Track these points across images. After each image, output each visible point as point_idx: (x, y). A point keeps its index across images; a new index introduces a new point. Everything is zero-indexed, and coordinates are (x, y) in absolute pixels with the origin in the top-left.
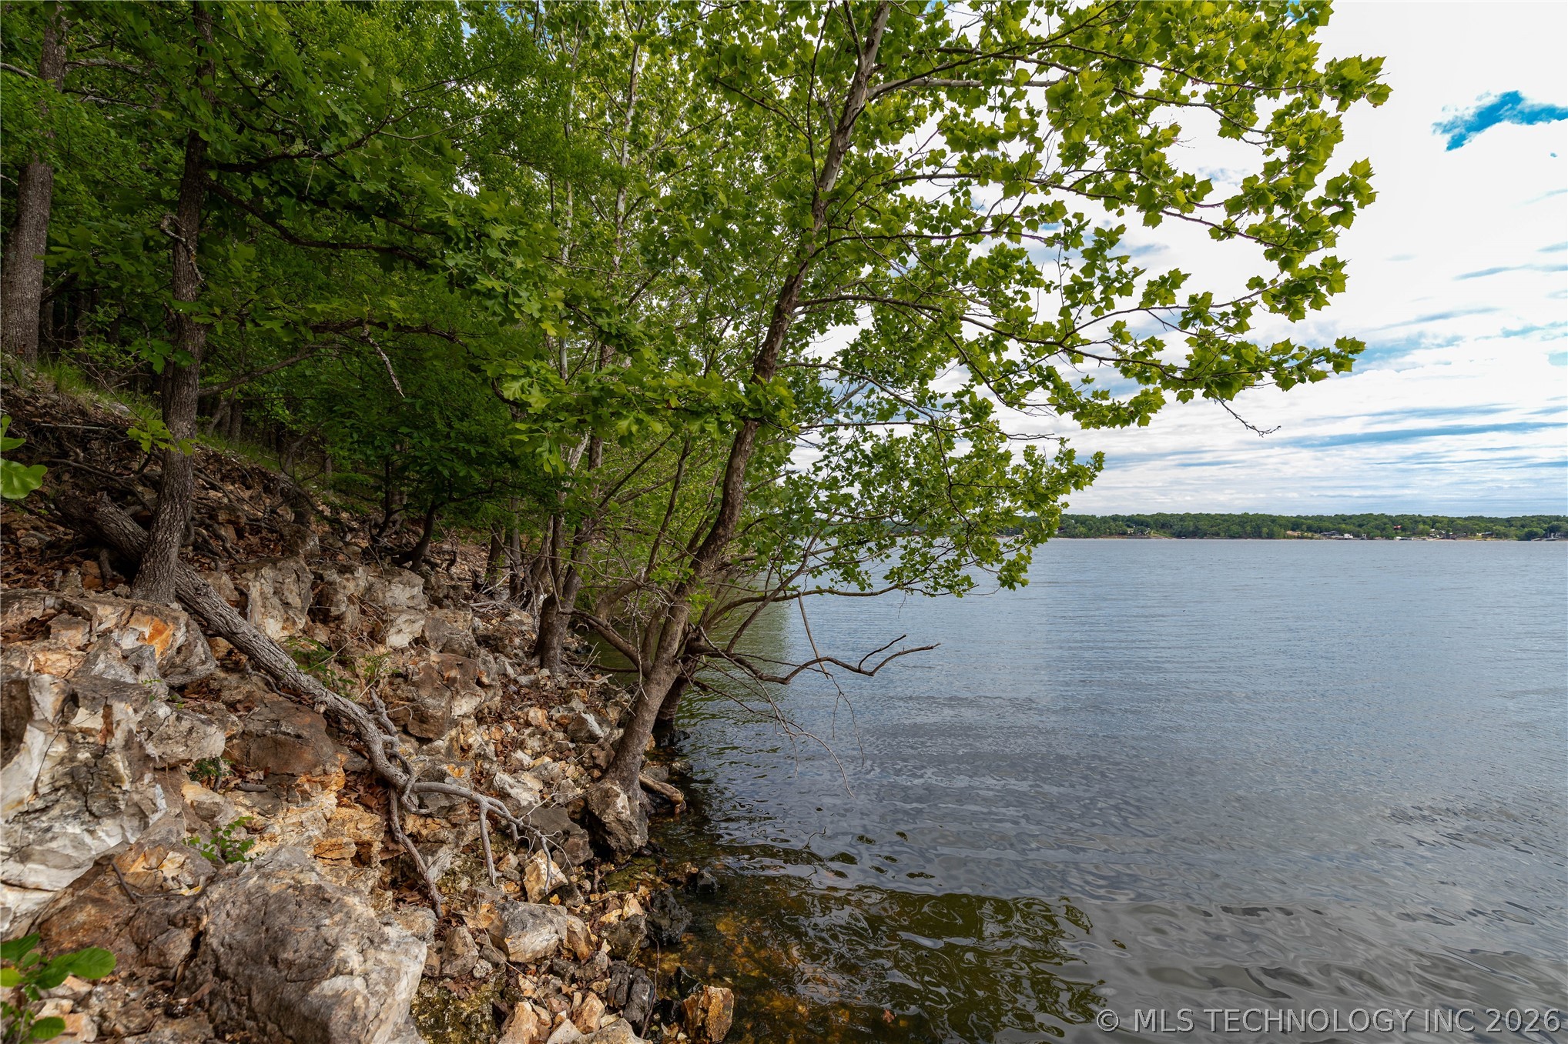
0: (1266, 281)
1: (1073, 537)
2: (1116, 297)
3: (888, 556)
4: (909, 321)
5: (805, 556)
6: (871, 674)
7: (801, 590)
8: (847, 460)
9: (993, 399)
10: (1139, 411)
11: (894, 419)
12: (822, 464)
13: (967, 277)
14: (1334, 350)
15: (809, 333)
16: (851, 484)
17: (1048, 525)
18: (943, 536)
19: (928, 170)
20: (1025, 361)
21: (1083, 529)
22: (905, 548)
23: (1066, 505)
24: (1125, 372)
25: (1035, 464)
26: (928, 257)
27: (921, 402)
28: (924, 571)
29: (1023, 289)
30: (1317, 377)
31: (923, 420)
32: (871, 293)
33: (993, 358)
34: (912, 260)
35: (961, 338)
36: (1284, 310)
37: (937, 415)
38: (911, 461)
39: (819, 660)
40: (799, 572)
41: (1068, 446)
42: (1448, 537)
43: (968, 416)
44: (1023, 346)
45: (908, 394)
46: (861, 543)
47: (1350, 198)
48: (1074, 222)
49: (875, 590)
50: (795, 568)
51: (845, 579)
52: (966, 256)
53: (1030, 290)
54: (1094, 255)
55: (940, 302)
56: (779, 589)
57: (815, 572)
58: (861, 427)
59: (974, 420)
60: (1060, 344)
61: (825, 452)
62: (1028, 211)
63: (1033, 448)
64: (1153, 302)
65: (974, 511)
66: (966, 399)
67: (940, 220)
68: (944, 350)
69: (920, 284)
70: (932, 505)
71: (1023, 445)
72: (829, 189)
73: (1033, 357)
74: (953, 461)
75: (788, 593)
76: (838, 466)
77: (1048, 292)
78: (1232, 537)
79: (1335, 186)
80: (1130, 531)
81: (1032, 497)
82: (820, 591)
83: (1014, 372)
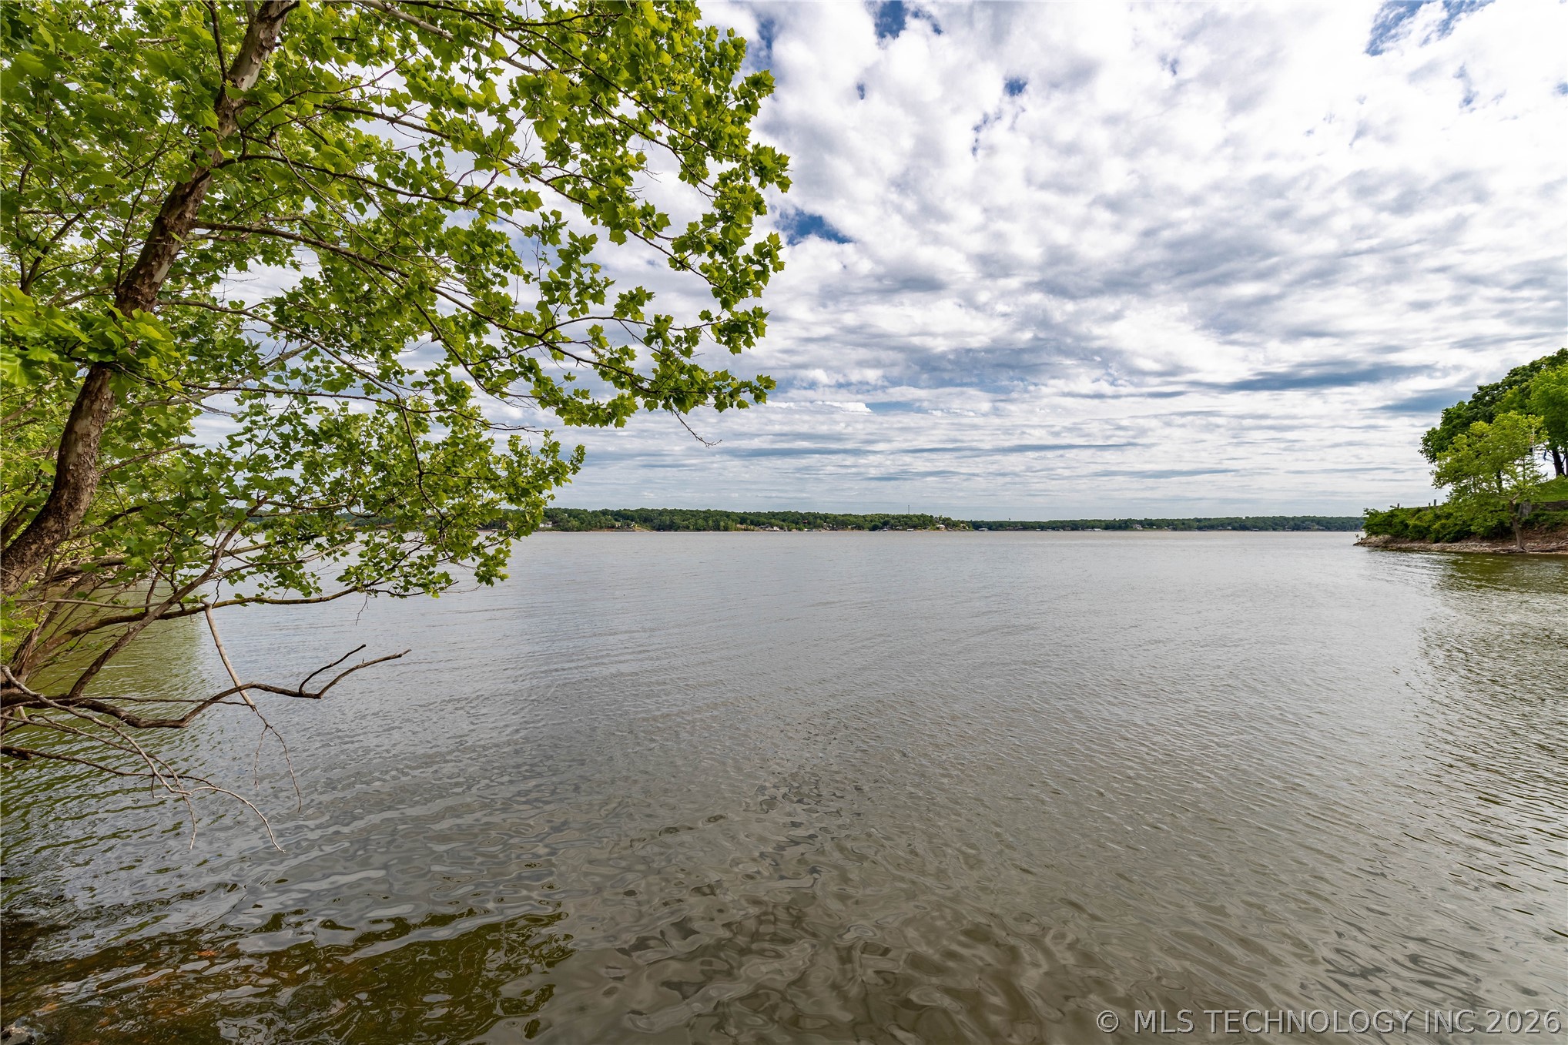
0: (714, 316)
1: (566, 530)
2: (590, 303)
3: (344, 554)
4: (371, 280)
5: (214, 557)
6: (317, 696)
7: (210, 600)
8: (281, 435)
9: (471, 383)
10: (615, 414)
11: (348, 391)
12: (242, 438)
13: (442, 246)
14: (755, 383)
15: (222, 265)
16: (290, 465)
17: (532, 516)
18: (416, 529)
19: (390, 112)
20: (505, 349)
21: (575, 523)
22: (367, 543)
23: (553, 497)
24: (603, 374)
25: (520, 455)
26: (393, 213)
27: (385, 375)
28: (392, 570)
29: (502, 272)
30: (741, 405)
31: (385, 396)
32: (317, 238)
33: (473, 340)
34: (373, 213)
35: (434, 311)
36: (727, 343)
37: (403, 394)
38: (375, 442)
39: (238, 689)
40: (205, 577)
41: (554, 438)
42: (833, 529)
43: (443, 397)
44: (504, 333)
45: (369, 364)
46: (307, 539)
47: (767, 261)
48: (552, 219)
49: (324, 596)
50: (199, 572)
51: (280, 584)
52: (441, 222)
53: (508, 275)
54: (569, 257)
55: (408, 266)
56: (170, 602)
57: (232, 576)
58: (301, 396)
59: (449, 403)
60: (540, 337)
61: (246, 423)
62: (500, 192)
63: (518, 438)
64: (626, 314)
65: (449, 503)
66: (440, 379)
67: (406, 174)
68: (416, 321)
69: (381, 239)
70: (402, 493)
71: (506, 436)
72: (245, 87)
73: (514, 346)
74: (427, 446)
75: (188, 607)
76: (267, 442)
77: (527, 282)
78: (698, 530)
79: (759, 248)
80: (618, 524)
81: (512, 491)
82: (242, 601)
83: (495, 359)
